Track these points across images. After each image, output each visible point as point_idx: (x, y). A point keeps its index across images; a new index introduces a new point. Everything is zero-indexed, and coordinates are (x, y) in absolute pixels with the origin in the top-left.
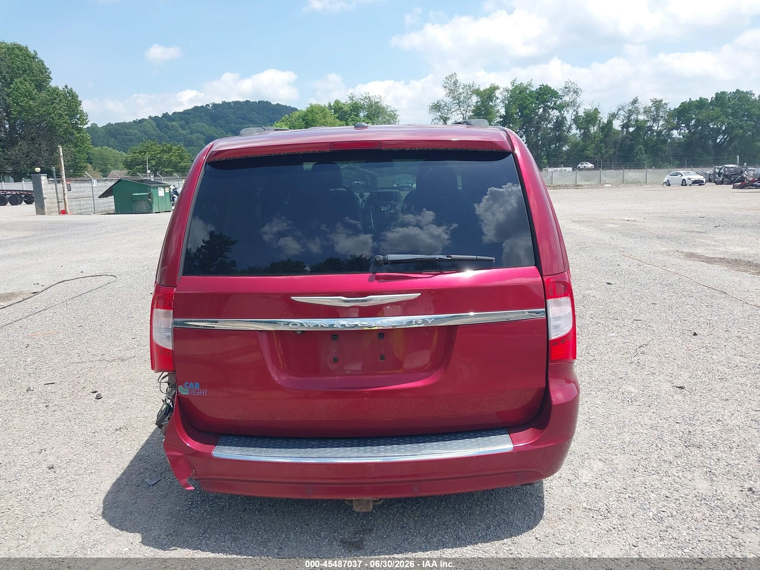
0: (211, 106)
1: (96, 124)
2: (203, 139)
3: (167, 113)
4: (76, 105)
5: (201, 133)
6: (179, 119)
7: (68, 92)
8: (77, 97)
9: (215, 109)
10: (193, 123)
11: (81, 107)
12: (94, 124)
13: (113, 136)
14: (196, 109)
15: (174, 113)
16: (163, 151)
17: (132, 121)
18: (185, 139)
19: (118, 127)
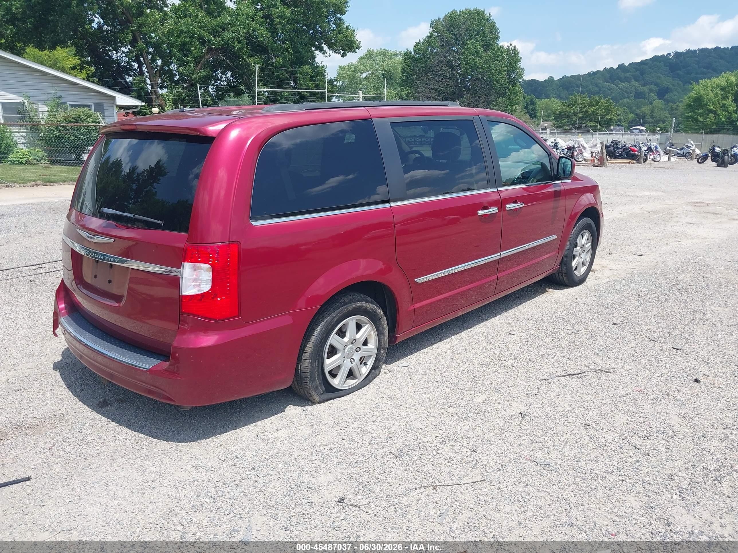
0: (672, 54)
1: (553, 77)
2: (656, 91)
3: (623, 64)
4: (516, 61)
5: (655, 85)
6: (635, 70)
7: (512, 50)
8: (518, 53)
9: (676, 58)
10: (648, 74)
11: (520, 63)
12: (551, 77)
13: (565, 88)
14: (656, 59)
15: (630, 64)
16: (591, 104)
17: (587, 74)
18: (636, 90)
19: (572, 79)
